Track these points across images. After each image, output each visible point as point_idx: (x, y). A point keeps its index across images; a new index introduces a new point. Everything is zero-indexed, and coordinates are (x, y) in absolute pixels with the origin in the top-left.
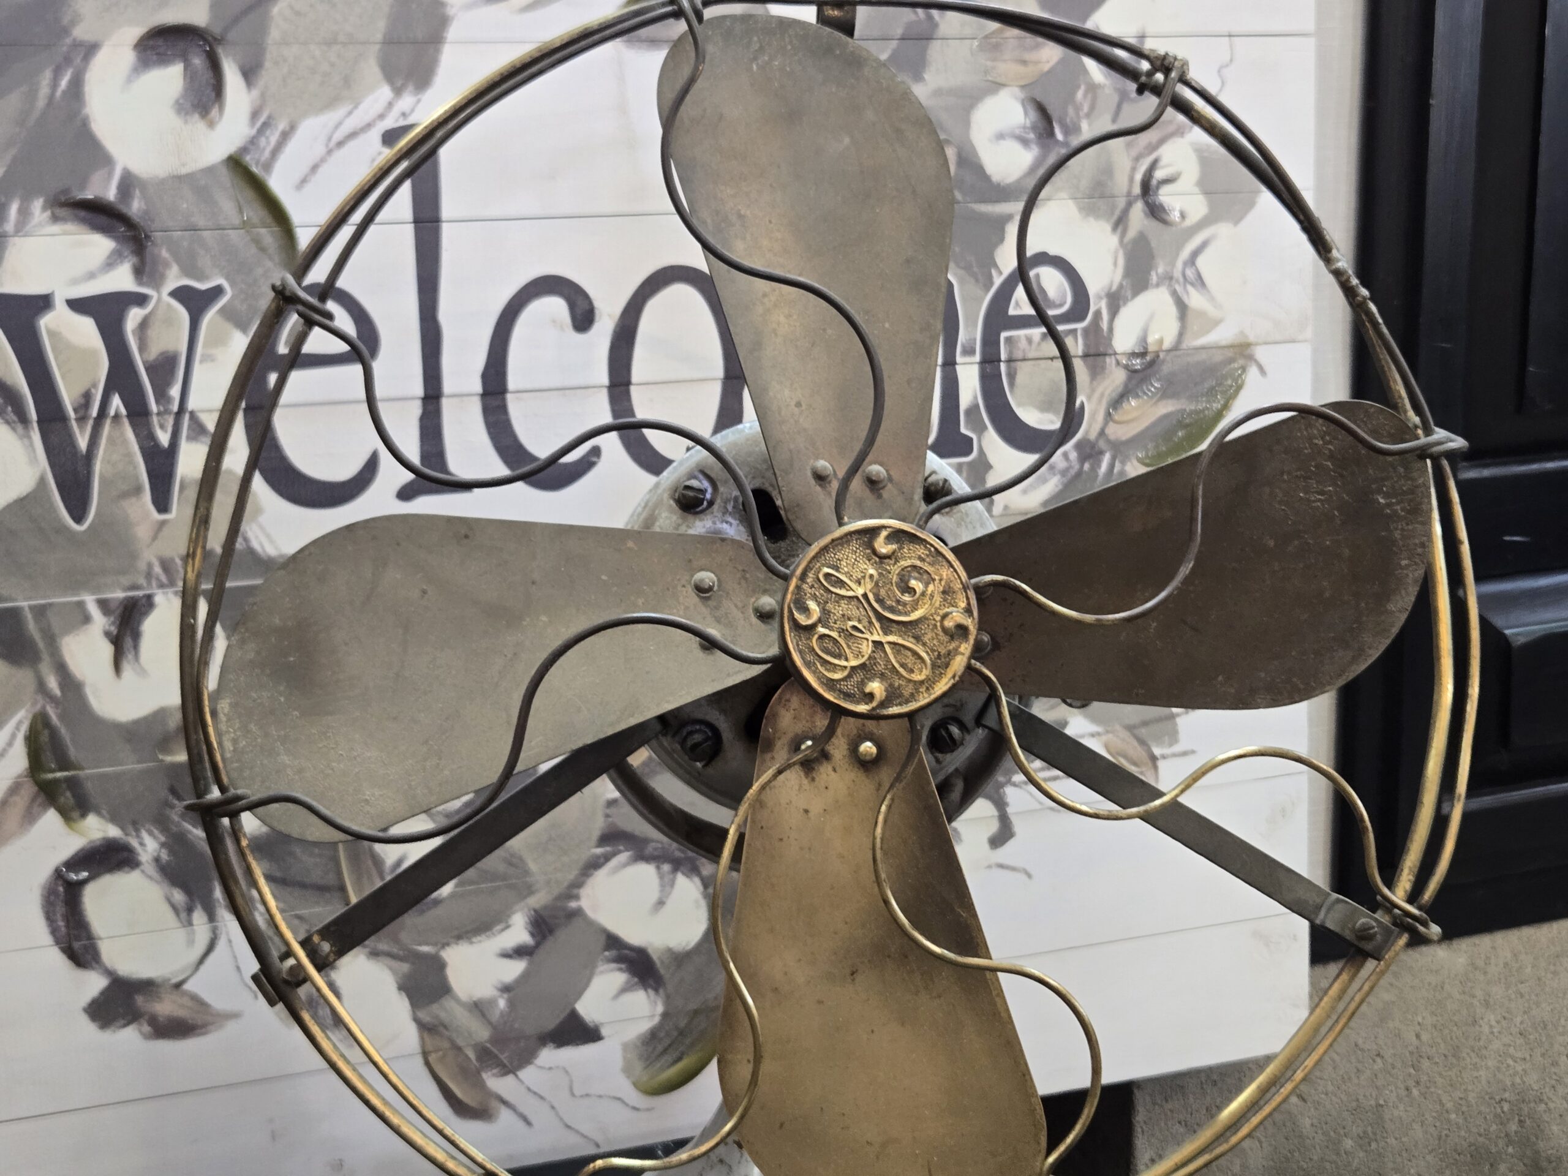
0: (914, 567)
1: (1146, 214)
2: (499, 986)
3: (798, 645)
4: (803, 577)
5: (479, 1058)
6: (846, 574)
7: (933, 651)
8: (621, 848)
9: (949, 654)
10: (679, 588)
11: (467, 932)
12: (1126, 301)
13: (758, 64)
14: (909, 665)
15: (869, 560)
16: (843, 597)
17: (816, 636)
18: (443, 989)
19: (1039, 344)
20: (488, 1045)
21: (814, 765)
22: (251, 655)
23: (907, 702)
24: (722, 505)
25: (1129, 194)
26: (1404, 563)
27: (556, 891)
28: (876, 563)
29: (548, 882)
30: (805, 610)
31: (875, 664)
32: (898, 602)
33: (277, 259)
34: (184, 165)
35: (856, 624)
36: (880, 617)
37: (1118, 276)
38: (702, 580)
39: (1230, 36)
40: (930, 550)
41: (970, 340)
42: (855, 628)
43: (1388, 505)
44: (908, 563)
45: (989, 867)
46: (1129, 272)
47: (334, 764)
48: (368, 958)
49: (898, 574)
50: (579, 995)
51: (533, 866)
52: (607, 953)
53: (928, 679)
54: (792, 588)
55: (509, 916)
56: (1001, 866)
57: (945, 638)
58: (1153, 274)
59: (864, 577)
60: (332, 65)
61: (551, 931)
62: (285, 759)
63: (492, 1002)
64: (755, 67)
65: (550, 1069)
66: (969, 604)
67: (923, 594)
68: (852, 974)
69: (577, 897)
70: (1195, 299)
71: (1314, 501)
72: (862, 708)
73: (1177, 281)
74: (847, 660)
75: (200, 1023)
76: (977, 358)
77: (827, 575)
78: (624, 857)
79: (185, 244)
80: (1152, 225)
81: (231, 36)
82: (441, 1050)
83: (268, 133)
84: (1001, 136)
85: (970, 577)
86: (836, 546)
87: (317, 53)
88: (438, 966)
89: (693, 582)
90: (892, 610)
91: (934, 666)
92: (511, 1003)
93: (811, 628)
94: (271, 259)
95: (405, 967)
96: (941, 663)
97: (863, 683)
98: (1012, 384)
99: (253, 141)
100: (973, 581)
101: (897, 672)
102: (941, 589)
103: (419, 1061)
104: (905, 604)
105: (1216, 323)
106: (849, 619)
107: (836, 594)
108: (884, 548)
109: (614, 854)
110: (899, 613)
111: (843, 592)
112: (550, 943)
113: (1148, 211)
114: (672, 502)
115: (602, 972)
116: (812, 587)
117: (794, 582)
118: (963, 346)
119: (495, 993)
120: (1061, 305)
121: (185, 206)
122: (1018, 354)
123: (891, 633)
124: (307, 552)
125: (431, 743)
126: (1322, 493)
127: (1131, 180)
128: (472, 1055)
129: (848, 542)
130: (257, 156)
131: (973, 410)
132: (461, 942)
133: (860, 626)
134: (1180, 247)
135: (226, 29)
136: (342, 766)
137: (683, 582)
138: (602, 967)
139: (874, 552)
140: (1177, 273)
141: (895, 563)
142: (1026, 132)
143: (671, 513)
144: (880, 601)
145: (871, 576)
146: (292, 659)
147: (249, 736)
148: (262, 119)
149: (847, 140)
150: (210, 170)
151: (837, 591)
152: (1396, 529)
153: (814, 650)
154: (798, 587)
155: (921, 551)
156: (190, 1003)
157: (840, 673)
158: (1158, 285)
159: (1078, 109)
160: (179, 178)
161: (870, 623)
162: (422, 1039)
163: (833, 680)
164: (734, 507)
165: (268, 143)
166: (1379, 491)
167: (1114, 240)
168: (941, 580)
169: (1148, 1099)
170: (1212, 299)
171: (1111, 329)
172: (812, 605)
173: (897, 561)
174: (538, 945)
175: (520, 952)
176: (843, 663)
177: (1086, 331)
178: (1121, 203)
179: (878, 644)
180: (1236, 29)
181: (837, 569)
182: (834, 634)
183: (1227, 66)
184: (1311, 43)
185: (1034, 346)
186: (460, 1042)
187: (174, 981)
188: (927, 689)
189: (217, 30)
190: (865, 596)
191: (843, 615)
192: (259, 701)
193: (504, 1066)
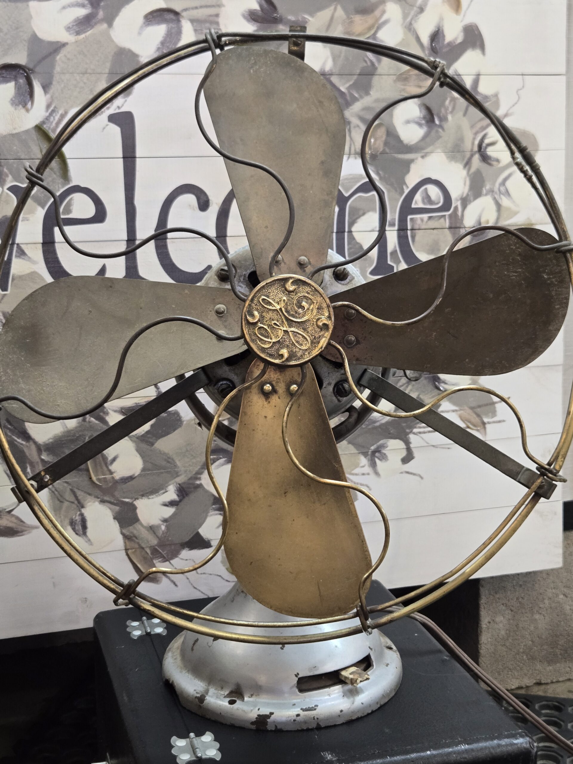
0: (305, 296)
1: (480, 160)
2: (162, 519)
3: (249, 332)
4: (252, 300)
5: (152, 554)
6: (272, 299)
7: (312, 336)
8: (221, 457)
9: (319, 337)
10: (209, 312)
11: (147, 493)
12: (470, 202)
13: (253, 70)
14: (301, 342)
15: (284, 293)
16: (270, 310)
17: (257, 328)
18: (136, 520)
19: (427, 222)
20: (156, 547)
21: (269, 396)
22: (10, 339)
23: (299, 359)
24: (238, 278)
25: (472, 150)
26: (557, 307)
27: (190, 476)
28: (286, 294)
29: (186, 471)
30: (253, 316)
31: (284, 341)
32: (296, 312)
33: (58, 174)
34: (15, 129)
35: (276, 322)
36: (287, 319)
37: (466, 190)
38: (219, 308)
39: (522, 75)
40: (312, 289)
41: (393, 219)
42: (275, 324)
43: (549, 279)
44: (302, 294)
45: (402, 473)
46: (472, 188)
47: (45, 388)
48: (100, 504)
49: (297, 300)
50: (200, 525)
51: (178, 463)
52: (214, 506)
53: (309, 348)
54: (247, 304)
55: (167, 487)
56: (407, 473)
57: (319, 330)
58: (484, 189)
59: (281, 301)
60: (85, 83)
61: (187, 495)
62: (23, 386)
63: (158, 527)
64: (252, 71)
65: (187, 560)
66: (330, 314)
67: (308, 309)
68: (285, 493)
69: (200, 479)
70: (505, 202)
71: (512, 276)
72: (277, 361)
73: (496, 193)
74: (271, 339)
75: (19, 530)
76: (396, 228)
77: (263, 300)
78: (222, 461)
79: (15, 166)
80: (484, 166)
81: (37, 69)
82: (134, 549)
83: (54, 115)
84: (408, 122)
85: (332, 303)
86: (268, 286)
87: (78, 78)
88: (134, 508)
89: (215, 309)
90: (293, 316)
91: (312, 342)
92: (167, 526)
93: (255, 324)
94: (55, 174)
95: (117, 508)
96: (315, 342)
97: (278, 350)
98: (413, 241)
99: (47, 118)
100: (333, 304)
101: (295, 345)
102: (317, 307)
103: (124, 552)
104: (299, 314)
105: (516, 213)
106: (273, 320)
107: (267, 308)
108: (291, 288)
109: (218, 459)
110: (296, 318)
111: (270, 307)
112: (186, 500)
113: (481, 159)
114: (216, 277)
115: (211, 515)
116: (256, 305)
117: (247, 303)
118: (389, 222)
119: (160, 522)
120: (438, 203)
121: (15, 148)
122: (416, 227)
123: (292, 327)
124: (37, 292)
125: (89, 380)
126: (516, 272)
127: (473, 144)
128: (148, 551)
129: (274, 284)
130: (49, 125)
131: (394, 253)
132: (143, 498)
133: (278, 323)
134: (497, 176)
135: (35, 66)
136: (48, 389)
137: (211, 309)
138: (212, 513)
139: (286, 289)
140: (496, 189)
141: (296, 295)
142: (420, 120)
143: (215, 281)
144: (287, 312)
145: (284, 300)
146: (28, 341)
147: (7, 375)
148: (52, 108)
149: (295, 106)
150: (27, 132)
151: (268, 307)
152: (553, 290)
153: (256, 334)
154: (249, 305)
155: (308, 289)
156: (15, 521)
157: (268, 345)
158: (486, 195)
159: (446, 109)
160: (13, 135)
161: (283, 322)
162: (125, 543)
163: (264, 348)
164: (244, 279)
165: (54, 119)
166: (544, 272)
167: (464, 173)
168: (317, 303)
169: (487, 591)
170: (514, 202)
171: (463, 215)
172: (256, 313)
173: (296, 294)
174: (180, 501)
175: (172, 504)
176: (269, 340)
177: (450, 216)
178: (468, 155)
179: (286, 332)
180: (526, 71)
181: (268, 297)
182: (266, 327)
183: (521, 89)
184: (563, 79)
185: (424, 223)
186: (143, 545)
187: (7, 510)
188: (309, 353)
189: (31, 66)
190: (281, 309)
191: (270, 318)
192: (12, 359)
193: (164, 557)
